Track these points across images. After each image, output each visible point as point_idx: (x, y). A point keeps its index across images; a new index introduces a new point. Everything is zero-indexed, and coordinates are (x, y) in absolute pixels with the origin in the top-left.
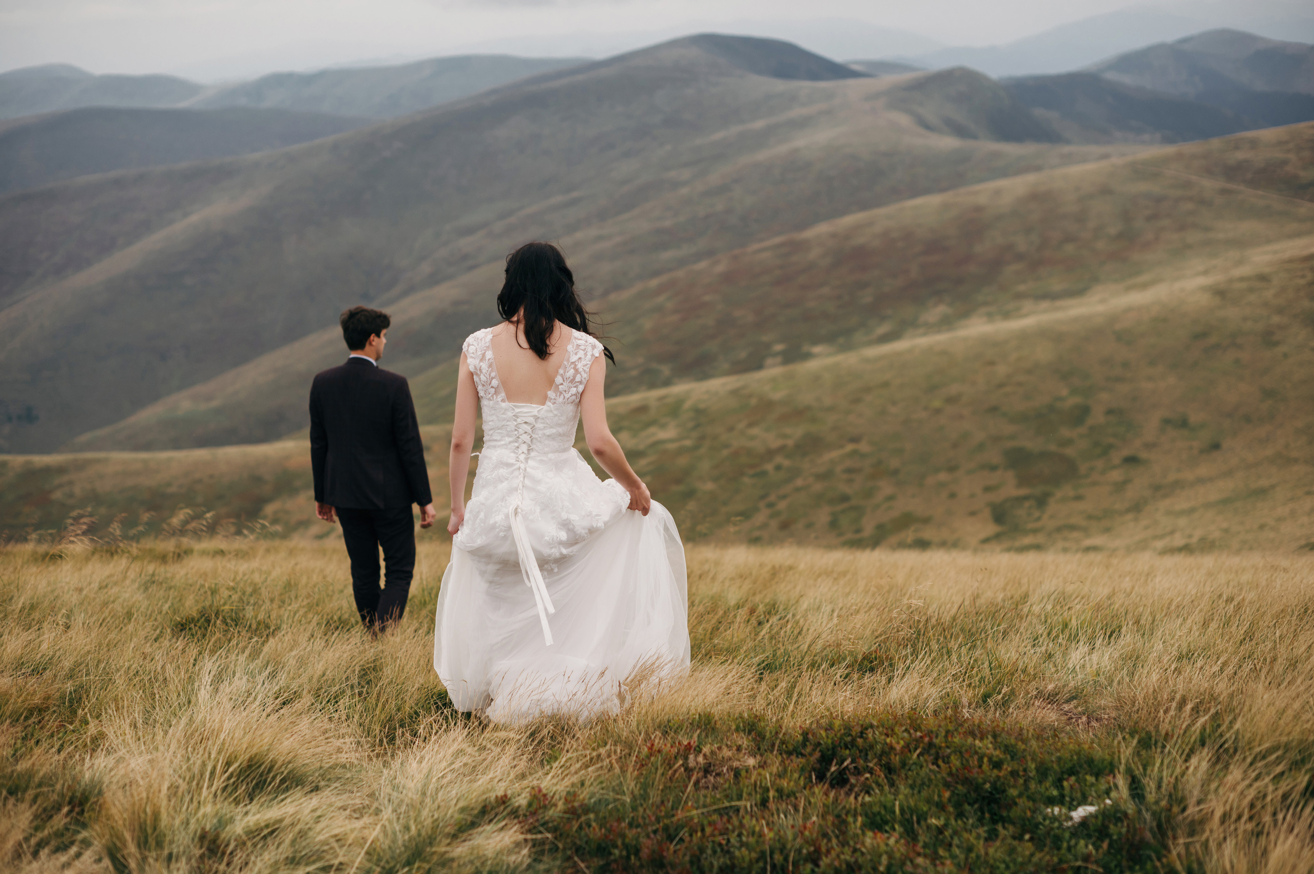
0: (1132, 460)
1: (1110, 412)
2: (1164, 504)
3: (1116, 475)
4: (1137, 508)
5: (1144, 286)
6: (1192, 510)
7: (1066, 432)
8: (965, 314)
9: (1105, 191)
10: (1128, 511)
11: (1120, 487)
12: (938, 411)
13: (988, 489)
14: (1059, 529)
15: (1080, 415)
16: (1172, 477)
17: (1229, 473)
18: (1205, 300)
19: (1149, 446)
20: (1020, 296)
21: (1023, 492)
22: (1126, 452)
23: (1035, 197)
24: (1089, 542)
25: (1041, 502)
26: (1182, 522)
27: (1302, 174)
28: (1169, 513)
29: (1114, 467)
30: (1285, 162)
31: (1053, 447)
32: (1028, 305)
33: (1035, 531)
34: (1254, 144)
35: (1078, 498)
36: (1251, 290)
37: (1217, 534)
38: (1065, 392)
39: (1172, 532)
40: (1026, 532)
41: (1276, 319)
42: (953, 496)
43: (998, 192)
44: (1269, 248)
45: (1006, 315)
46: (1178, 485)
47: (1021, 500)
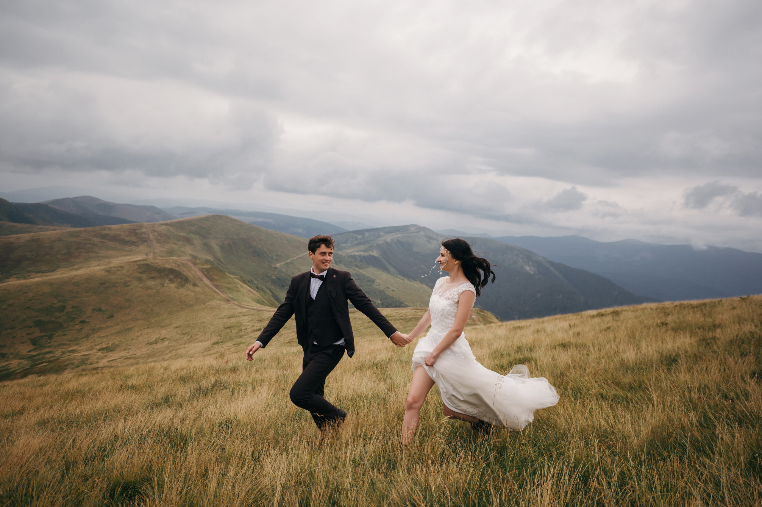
0: (83, 322)
1: (73, 307)
2: (97, 335)
3: (78, 327)
4: (87, 337)
5: (77, 269)
6: (107, 336)
7: (57, 314)
8: (8, 277)
9: (60, 240)
10: (84, 338)
11: (80, 330)
12: (5, 309)
13: (28, 334)
14: (58, 345)
15: (62, 309)
16: (98, 326)
17: (118, 324)
18: (103, 273)
19: (89, 317)
20: (29, 272)
21: (42, 334)
22: (81, 320)
23: (33, 240)
24: (70, 349)
25: (51, 337)
26: (104, 340)
27: (126, 238)
28: (98, 337)
29: (77, 324)
30: (120, 235)
31: (53, 319)
32: (33, 275)
33: (50, 347)
34: (110, 229)
35: (64, 335)
36: (118, 270)
37: (117, 343)
38: (56, 302)
39: (101, 343)
40: (46, 347)
41: (127, 279)
42: (14, 337)
43: (18, 238)
44: (118, 259)
45: (25, 278)
46: (100, 329)
47: (42, 337)
